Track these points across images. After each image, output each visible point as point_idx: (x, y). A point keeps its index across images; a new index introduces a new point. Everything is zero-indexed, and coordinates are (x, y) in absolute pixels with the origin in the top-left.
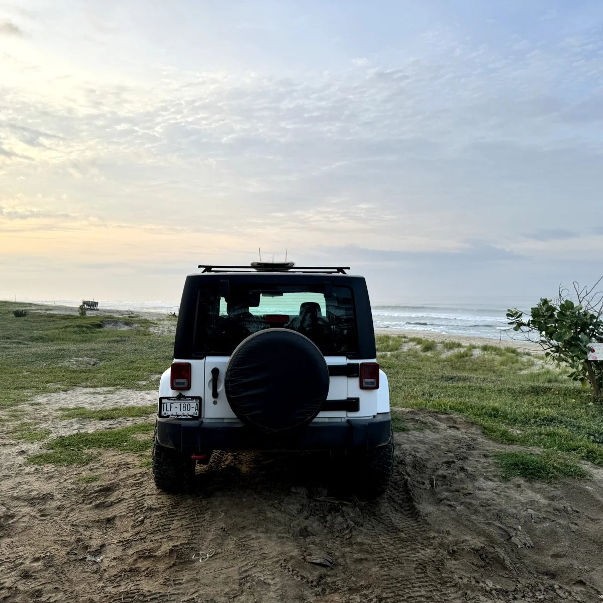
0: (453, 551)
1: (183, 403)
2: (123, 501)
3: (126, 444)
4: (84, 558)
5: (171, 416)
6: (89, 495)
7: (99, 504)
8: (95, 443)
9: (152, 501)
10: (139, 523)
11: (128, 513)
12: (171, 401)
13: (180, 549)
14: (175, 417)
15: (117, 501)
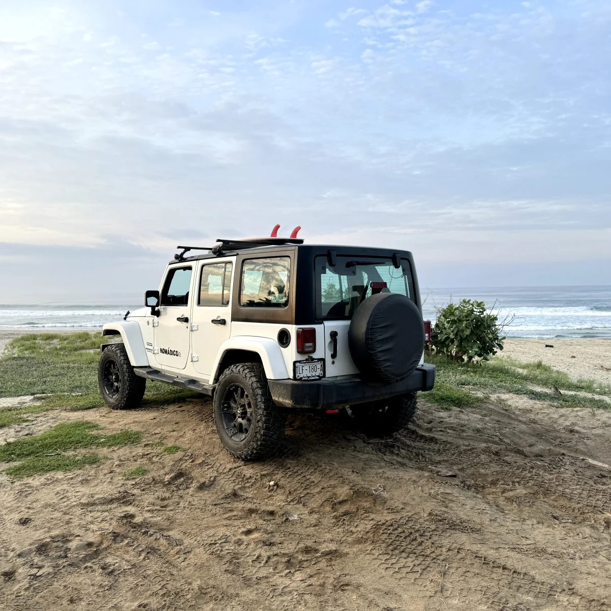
1: (311, 365)
2: (218, 478)
3: (102, 440)
4: (287, 519)
5: (304, 379)
6: (169, 483)
7: (200, 485)
8: (65, 446)
9: (249, 471)
10: (275, 487)
11: (243, 484)
12: (302, 364)
13: (358, 490)
14: (307, 378)
15: (212, 479)
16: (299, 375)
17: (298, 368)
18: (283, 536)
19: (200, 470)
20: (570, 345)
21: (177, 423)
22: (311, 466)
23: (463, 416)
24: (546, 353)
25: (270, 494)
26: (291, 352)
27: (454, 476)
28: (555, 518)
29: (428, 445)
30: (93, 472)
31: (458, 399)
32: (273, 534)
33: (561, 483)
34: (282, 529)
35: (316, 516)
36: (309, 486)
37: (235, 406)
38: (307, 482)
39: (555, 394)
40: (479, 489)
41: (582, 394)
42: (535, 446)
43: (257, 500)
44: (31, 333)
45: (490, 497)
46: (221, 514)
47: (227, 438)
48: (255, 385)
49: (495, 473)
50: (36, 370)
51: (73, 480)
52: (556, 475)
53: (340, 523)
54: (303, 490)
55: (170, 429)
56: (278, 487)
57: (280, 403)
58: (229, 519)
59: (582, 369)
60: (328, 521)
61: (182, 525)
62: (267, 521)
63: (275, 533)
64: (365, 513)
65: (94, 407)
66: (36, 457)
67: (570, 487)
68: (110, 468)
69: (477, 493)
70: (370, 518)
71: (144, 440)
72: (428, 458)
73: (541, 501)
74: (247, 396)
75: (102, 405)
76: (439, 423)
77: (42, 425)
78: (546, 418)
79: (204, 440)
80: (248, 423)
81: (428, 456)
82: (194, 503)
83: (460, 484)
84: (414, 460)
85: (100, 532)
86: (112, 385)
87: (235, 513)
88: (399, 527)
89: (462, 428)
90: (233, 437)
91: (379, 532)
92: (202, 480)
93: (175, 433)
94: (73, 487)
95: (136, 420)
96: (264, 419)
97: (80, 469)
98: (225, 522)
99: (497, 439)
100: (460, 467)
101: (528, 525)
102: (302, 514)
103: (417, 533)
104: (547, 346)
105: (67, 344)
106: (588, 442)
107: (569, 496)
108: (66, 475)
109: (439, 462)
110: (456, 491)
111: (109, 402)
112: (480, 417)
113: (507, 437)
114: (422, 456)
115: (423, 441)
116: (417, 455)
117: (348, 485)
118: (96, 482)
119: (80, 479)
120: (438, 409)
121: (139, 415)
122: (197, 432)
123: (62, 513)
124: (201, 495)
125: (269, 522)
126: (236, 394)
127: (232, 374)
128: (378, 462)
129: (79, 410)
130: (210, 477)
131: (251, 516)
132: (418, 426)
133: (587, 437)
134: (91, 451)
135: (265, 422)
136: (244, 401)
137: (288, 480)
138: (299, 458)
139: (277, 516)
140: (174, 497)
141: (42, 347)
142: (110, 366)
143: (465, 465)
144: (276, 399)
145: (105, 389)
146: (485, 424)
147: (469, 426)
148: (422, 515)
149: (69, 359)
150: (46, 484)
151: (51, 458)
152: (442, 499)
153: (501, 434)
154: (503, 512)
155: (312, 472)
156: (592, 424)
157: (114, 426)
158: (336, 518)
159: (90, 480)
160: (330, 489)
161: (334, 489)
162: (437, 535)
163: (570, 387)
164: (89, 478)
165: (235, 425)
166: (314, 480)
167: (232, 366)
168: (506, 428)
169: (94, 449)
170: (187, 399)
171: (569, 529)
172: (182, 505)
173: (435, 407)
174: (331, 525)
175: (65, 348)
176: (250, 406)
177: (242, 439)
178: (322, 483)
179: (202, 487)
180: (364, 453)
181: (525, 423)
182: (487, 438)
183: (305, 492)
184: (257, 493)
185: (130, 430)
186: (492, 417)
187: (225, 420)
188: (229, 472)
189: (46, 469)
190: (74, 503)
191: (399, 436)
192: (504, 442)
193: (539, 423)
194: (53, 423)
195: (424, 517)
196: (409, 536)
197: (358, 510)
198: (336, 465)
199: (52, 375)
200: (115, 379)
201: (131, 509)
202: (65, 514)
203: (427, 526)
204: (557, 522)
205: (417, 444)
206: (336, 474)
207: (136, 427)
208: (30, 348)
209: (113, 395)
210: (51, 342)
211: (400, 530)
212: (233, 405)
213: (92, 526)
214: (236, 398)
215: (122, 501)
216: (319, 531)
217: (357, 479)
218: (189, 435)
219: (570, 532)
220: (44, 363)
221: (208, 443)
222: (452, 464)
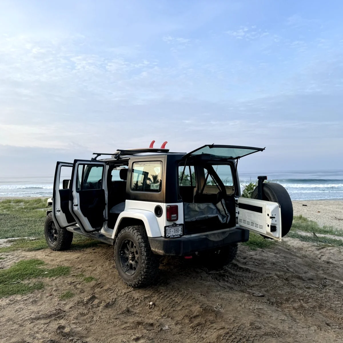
0: (286, 278)
1: (175, 228)
2: (117, 300)
3: (46, 273)
4: (161, 329)
5: (171, 237)
6: (87, 303)
7: (107, 304)
8: (23, 276)
9: (137, 294)
10: (153, 306)
11: (133, 304)
12: (170, 228)
13: (205, 308)
14: (172, 237)
15: (114, 300)
16: (168, 235)
17: (167, 230)
18: (159, 341)
19: (106, 294)
20: (316, 205)
21: (91, 261)
22: (175, 291)
23: (264, 254)
24: (304, 210)
25: (150, 310)
26: (163, 221)
27: (263, 296)
28: (328, 325)
29: (245, 274)
30: (39, 295)
31: (260, 243)
32: (153, 340)
33: (328, 300)
34: (159, 336)
35: (180, 326)
36: (174, 305)
37: (127, 252)
38: (173, 303)
39: (314, 237)
40: (279, 304)
41: (329, 236)
42: (308, 273)
43: (142, 314)
44: (8, 199)
45: (286, 310)
46: (119, 326)
47: (123, 274)
48: (140, 240)
49: (287, 293)
50: (9, 222)
51: (27, 301)
52: (324, 294)
53: (195, 331)
54: (171, 308)
55: (88, 265)
56: (155, 305)
57: (156, 252)
58: (124, 329)
59: (325, 219)
60: (188, 330)
61: (95, 333)
62: (149, 331)
63: (154, 340)
64: (210, 324)
65: (42, 249)
66: (5, 284)
67: (334, 303)
68: (51, 292)
69: (278, 308)
70: (214, 328)
71: (72, 272)
72: (246, 283)
73: (318, 313)
74: (135, 247)
75: (47, 248)
76: (250, 259)
77: (10, 262)
78: (312, 254)
79: (109, 273)
80: (136, 263)
81: (246, 282)
82: (102, 317)
83: (267, 301)
84: (238, 285)
85: (42, 340)
86: (53, 236)
87: (128, 325)
88: (232, 334)
89: (264, 262)
90: (126, 273)
91: (220, 338)
92: (108, 301)
93: (90, 268)
94: (26, 306)
95: (67, 258)
96: (146, 262)
97: (31, 293)
98: (122, 332)
99: (285, 269)
100: (266, 289)
101: (312, 330)
102: (171, 325)
103: (244, 338)
104: (303, 205)
105: (29, 205)
106: (339, 270)
107: (334, 309)
108: (23, 297)
109: (253, 286)
110: (265, 307)
111: (51, 246)
112: (274, 254)
113: (291, 268)
114: (242, 282)
115: (241, 271)
116: (239, 281)
117: (199, 304)
118: (41, 302)
119: (31, 300)
120: (248, 249)
121: (69, 255)
122: (104, 267)
123: (18, 325)
124: (107, 311)
125: (150, 332)
126: (129, 245)
127: (126, 233)
128: (216, 287)
129: (33, 250)
130: (113, 299)
131: (139, 326)
132: (238, 261)
133: (338, 267)
134: (39, 280)
135: (147, 264)
136: (133, 250)
137: (161, 301)
138: (168, 286)
139: (155, 327)
140: (90, 313)
141: (14, 207)
142: (51, 224)
143: (268, 288)
144: (154, 250)
145: (48, 238)
146: (278, 259)
147: (268, 261)
148: (246, 325)
149: (29, 215)
150: (10, 304)
151: (13, 286)
152: (258, 313)
153: (288, 266)
154: (295, 321)
155: (176, 296)
156: (340, 258)
157: (54, 263)
158: (193, 328)
159: (38, 300)
160: (187, 307)
161: (190, 307)
162: (257, 340)
163: (321, 232)
164: (37, 299)
165: (127, 265)
166: (177, 301)
167: (126, 228)
168: (290, 261)
169: (41, 279)
170: (98, 245)
171: (338, 333)
172: (95, 319)
173: (247, 248)
174: (189, 333)
175: (27, 208)
176: (137, 253)
177: (132, 274)
178: (183, 303)
179: (107, 306)
180: (207, 281)
181: (300, 258)
182: (279, 268)
183: (172, 309)
184: (142, 310)
185: (63, 265)
186: (281, 254)
187: (121, 261)
188: (124, 295)
189: (10, 293)
190: (27, 318)
191: (227, 268)
192: (290, 271)
193: (308, 257)
194: (17, 260)
195: (247, 326)
196: (239, 341)
197: (206, 322)
198: (190, 290)
199: (19, 226)
200: (55, 232)
201: (62, 322)
202: (20, 326)
203: (250, 334)
204: (329, 328)
205: (238, 273)
206: (191, 296)
207: (67, 264)
208: (7, 208)
209: (53, 242)
210: (19, 204)
211: (234, 337)
212: (126, 252)
213: (37, 335)
214: (128, 248)
215: (57, 317)
216: (182, 337)
217: (204, 300)
218: (99, 269)
219: (339, 336)
220: (14, 217)
221: (111, 274)
222: (261, 287)
